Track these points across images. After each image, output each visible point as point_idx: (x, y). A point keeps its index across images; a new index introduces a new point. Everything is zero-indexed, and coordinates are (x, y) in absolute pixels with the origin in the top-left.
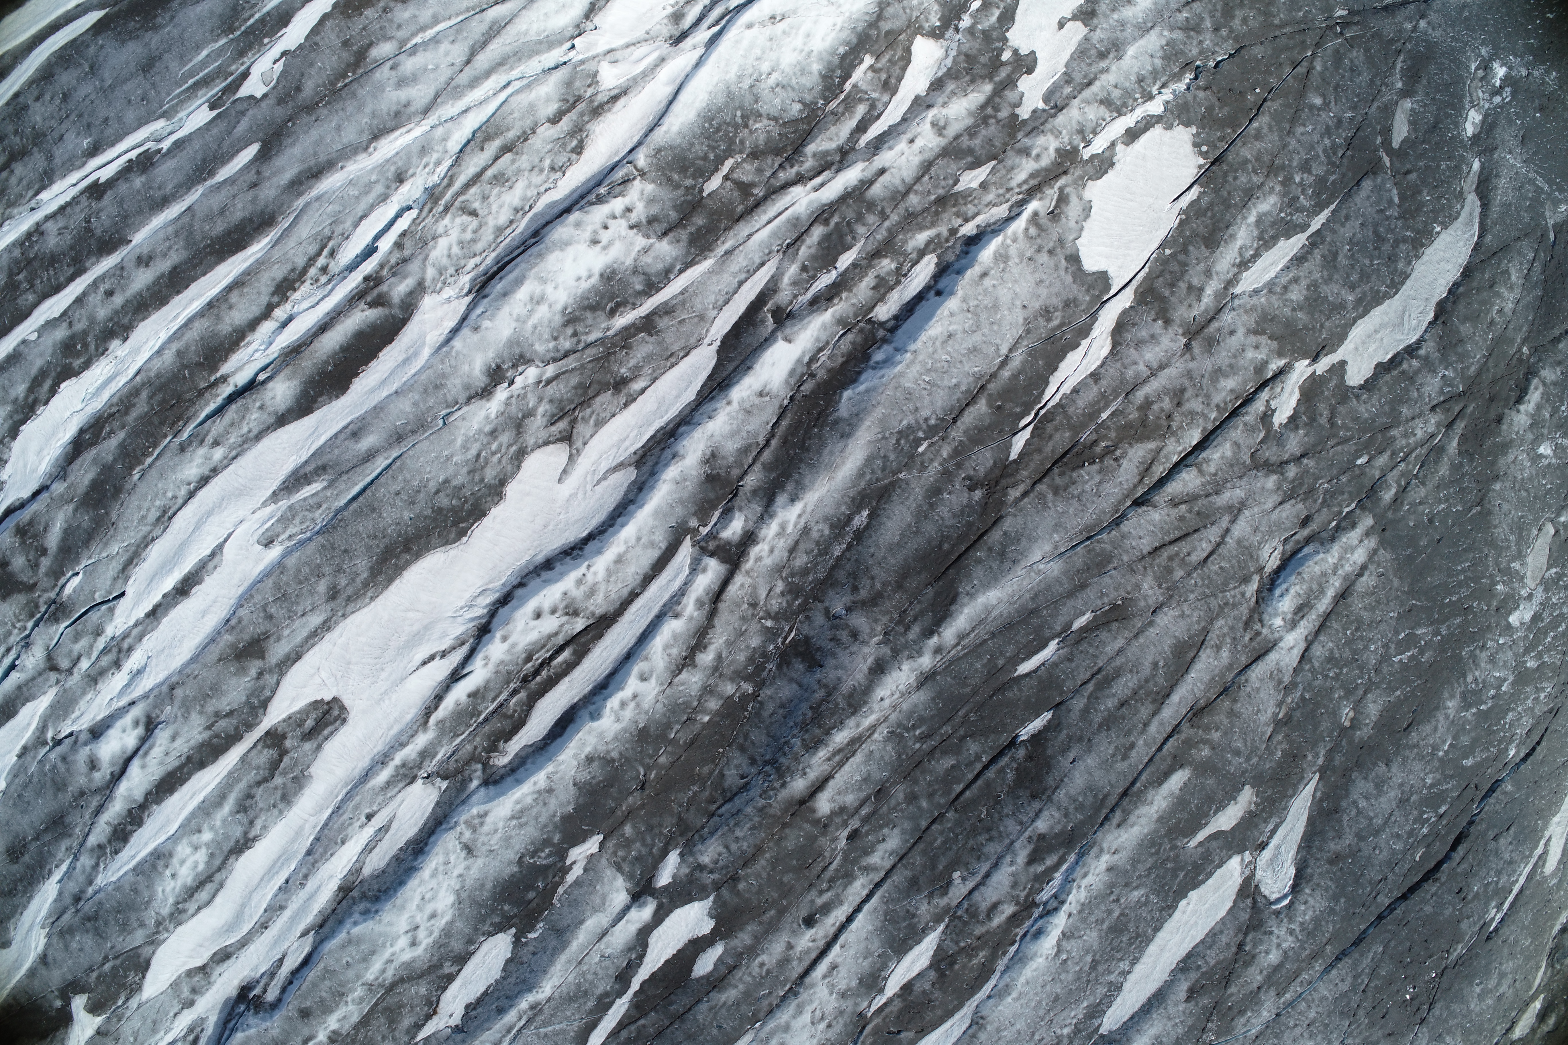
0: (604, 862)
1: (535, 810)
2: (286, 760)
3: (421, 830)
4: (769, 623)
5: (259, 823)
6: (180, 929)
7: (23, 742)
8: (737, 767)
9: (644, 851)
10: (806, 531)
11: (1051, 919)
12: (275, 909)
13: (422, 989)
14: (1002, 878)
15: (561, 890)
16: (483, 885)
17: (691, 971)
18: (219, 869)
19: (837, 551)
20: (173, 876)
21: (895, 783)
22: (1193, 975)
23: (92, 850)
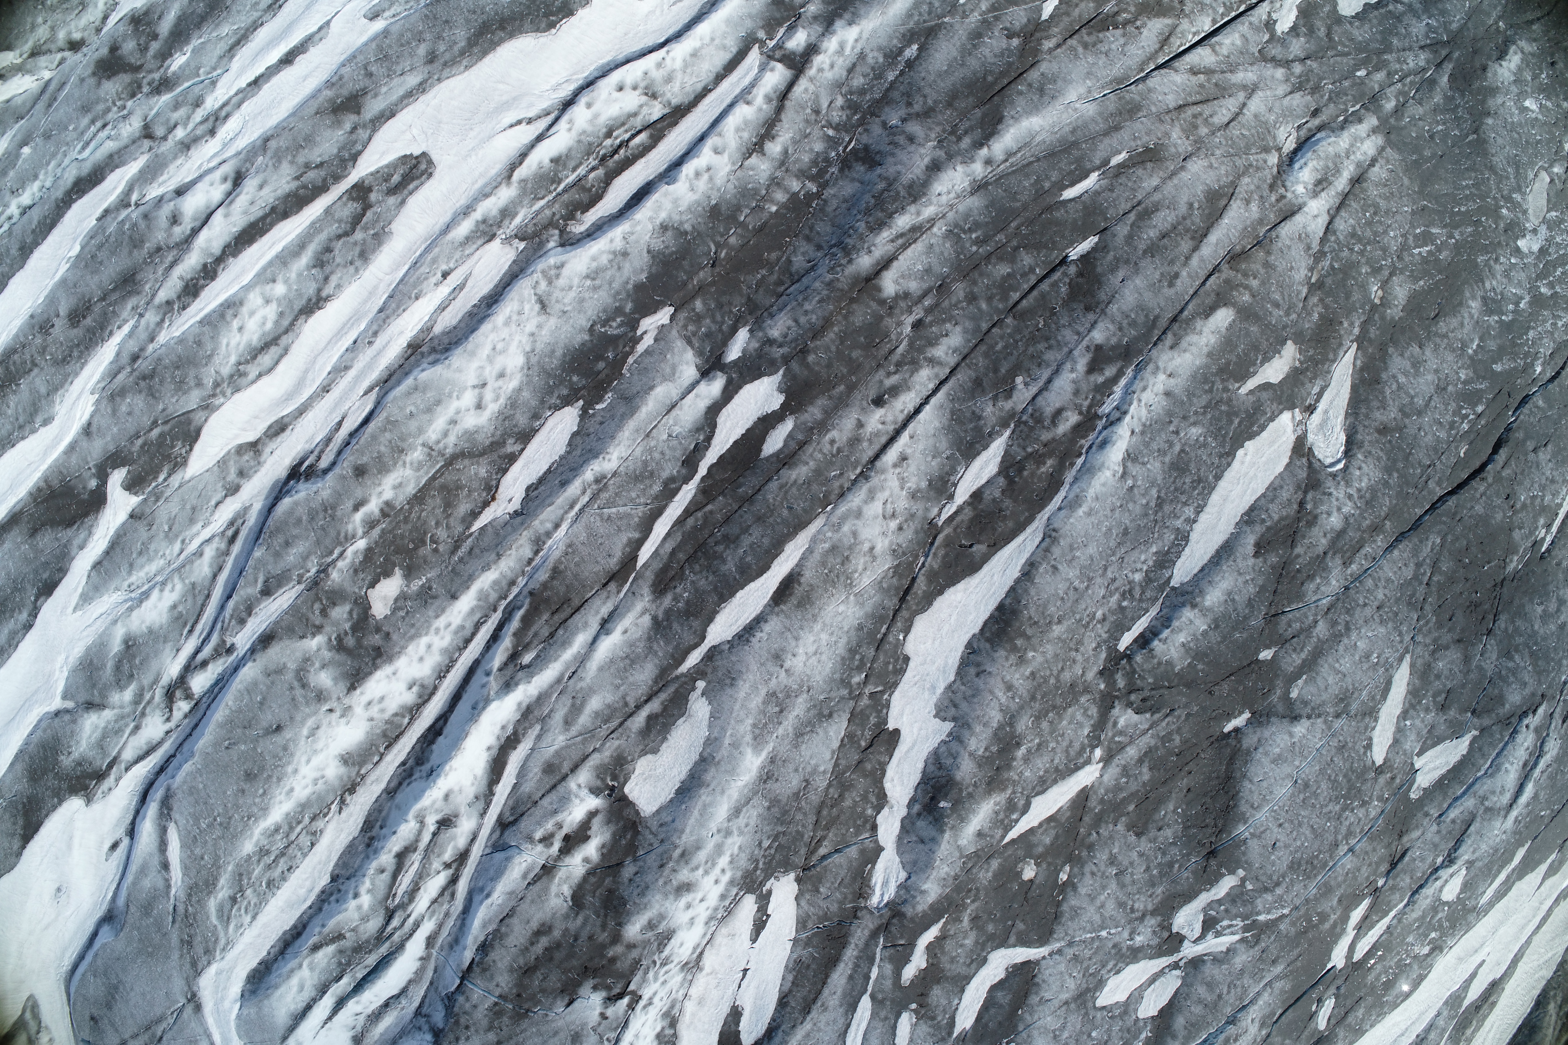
0: (674, 332)
1: (609, 273)
2: (369, 214)
3: (496, 286)
4: (831, 132)
5: (334, 280)
6: (238, 396)
7: (105, 205)
8: (803, 254)
9: (714, 328)
10: (862, 56)
11: (1114, 428)
12: (340, 369)
13: (482, 469)
14: (1065, 383)
15: (631, 360)
16: (553, 352)
17: (760, 450)
18: (286, 331)
19: (891, 76)
20: (240, 329)
21: (954, 280)
22: (1259, 529)
23: (159, 307)
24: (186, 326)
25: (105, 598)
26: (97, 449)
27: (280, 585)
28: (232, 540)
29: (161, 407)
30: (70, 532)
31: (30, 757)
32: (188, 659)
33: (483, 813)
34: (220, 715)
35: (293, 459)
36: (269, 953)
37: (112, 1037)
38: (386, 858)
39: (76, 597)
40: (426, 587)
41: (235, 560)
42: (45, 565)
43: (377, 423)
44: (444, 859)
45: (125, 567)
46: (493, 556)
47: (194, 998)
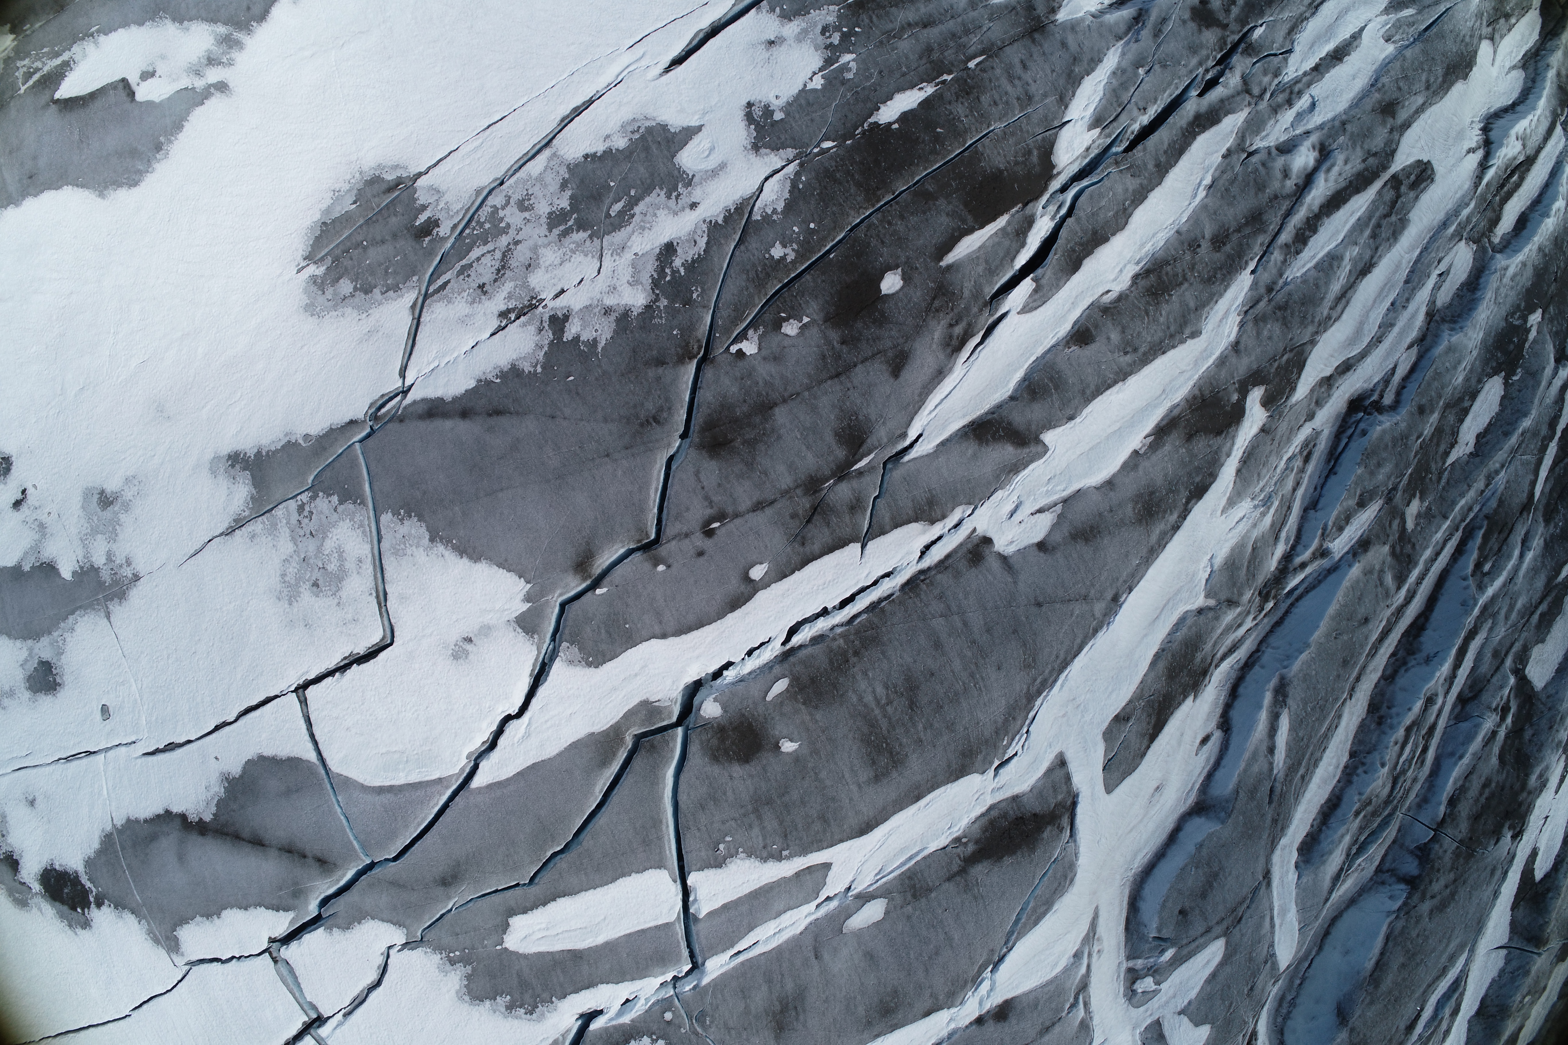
0: (1544, 327)
2: (1399, 202)
5: (1380, 251)
7: (1228, 145)
12: (1386, 326)
13: (1452, 418)
15: (1526, 347)
16: (1490, 332)
18: (1350, 288)
23: (1281, 247)
24: (1305, 270)
25: (1243, 503)
26: (1243, 365)
27: (1371, 499)
28: (1307, 459)
29: (1290, 336)
30: (1220, 440)
31: (1173, 655)
32: (1279, 562)
33: (1447, 693)
34: (1332, 609)
35: (1352, 395)
36: (1312, 826)
37: (1199, 927)
38: (1401, 732)
39: (1224, 501)
40: (1429, 509)
41: (1310, 477)
42: (1198, 469)
43: (1430, 373)
44: (1423, 732)
45: (1255, 476)
46: (1466, 487)
47: (1267, 875)
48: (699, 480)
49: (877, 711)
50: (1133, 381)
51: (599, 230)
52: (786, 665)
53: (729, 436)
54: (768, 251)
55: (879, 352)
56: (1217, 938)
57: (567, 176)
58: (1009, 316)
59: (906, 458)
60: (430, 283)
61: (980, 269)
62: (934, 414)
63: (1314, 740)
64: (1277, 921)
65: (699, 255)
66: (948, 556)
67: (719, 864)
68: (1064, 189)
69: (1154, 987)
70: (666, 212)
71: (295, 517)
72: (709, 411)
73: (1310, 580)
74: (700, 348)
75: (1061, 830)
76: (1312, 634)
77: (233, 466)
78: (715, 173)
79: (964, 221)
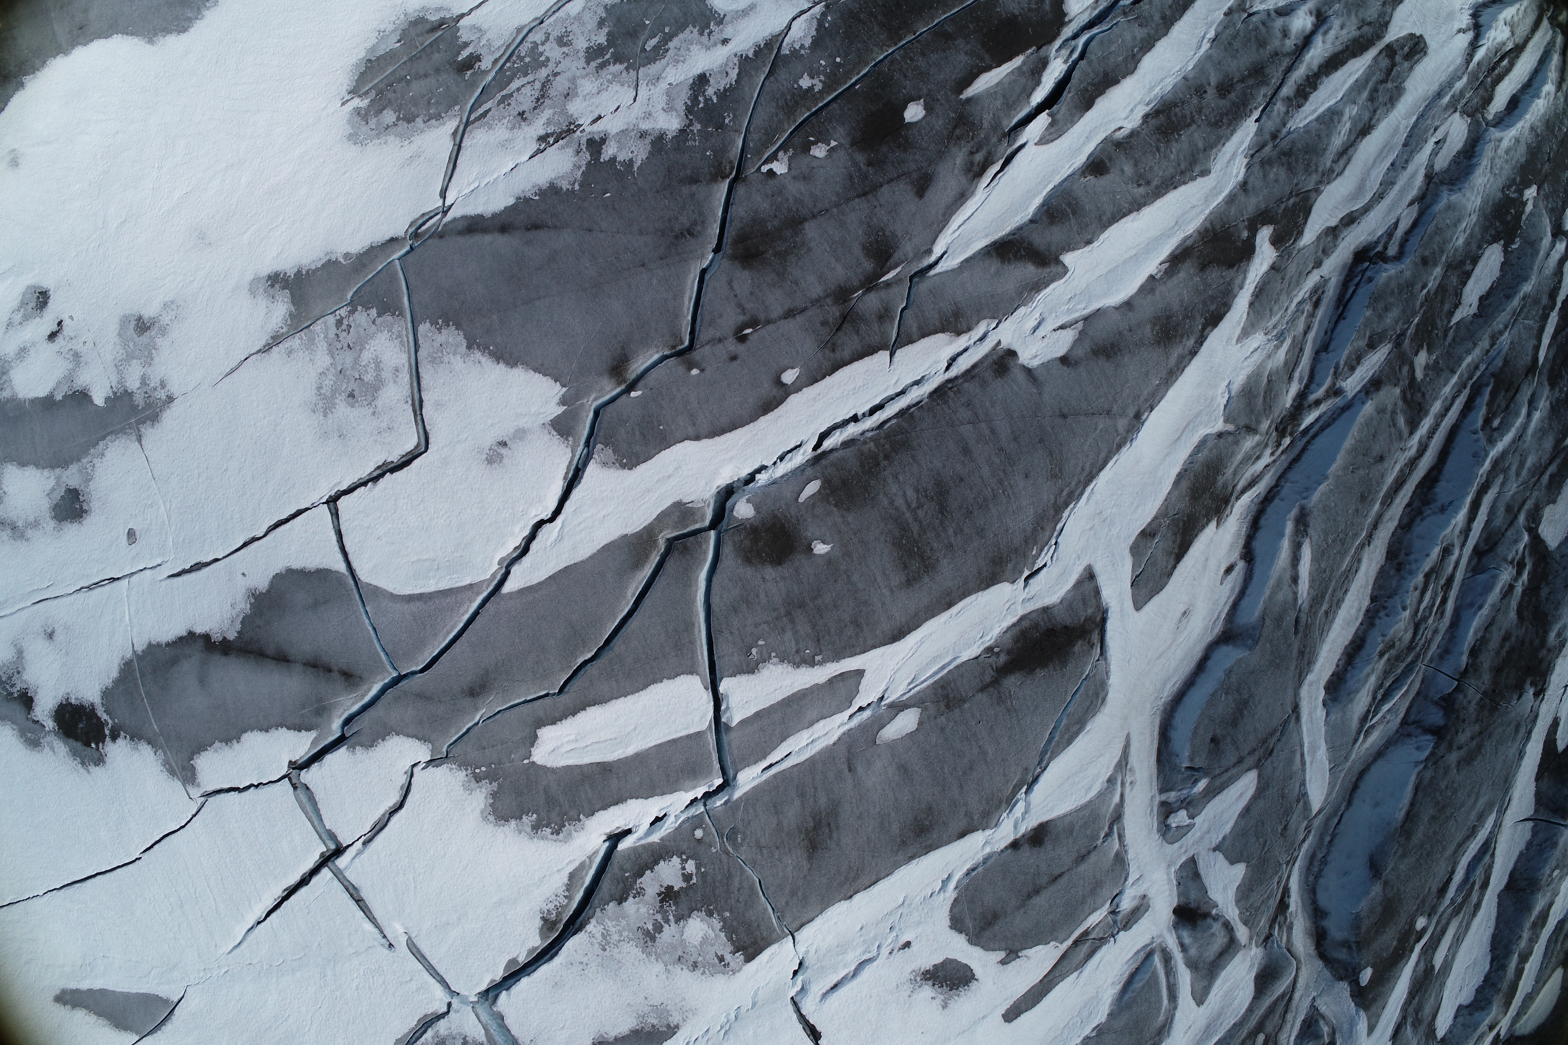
24: (1307, 121)
25: (1257, 335)
26: (1252, 204)
27: (1380, 342)
28: (1316, 305)
29: (1295, 181)
30: (1232, 272)
31: (1195, 476)
32: (1294, 400)
33: (1463, 546)
34: (1348, 443)
35: (1357, 247)
36: (1337, 666)
37: (1231, 757)
38: (1420, 578)
39: (1238, 331)
40: (1436, 362)
41: (1320, 322)
42: (1213, 298)
43: (1431, 228)
44: (1442, 582)
45: (1268, 311)
46: (1471, 345)
47: (1296, 708)
48: (732, 288)
49: (908, 515)
50: (1147, 212)
51: (635, 62)
52: (818, 468)
53: (761, 249)
54: (797, 82)
55: (904, 174)
56: (1249, 769)
57: (604, 15)
58: (1027, 146)
59: (932, 272)
60: (472, 110)
61: (998, 103)
62: (957, 233)
63: (1337, 574)
64: (1308, 758)
65: (731, 85)
66: (974, 366)
67: (751, 669)
68: (1076, 36)
69: (1188, 821)
70: (699, 47)
71: (333, 331)
72: (741, 225)
73: (1324, 418)
74: (732, 168)
75: (1092, 646)
76: (1329, 466)
77: (272, 286)
78: (744, 13)
79: (982, 60)
